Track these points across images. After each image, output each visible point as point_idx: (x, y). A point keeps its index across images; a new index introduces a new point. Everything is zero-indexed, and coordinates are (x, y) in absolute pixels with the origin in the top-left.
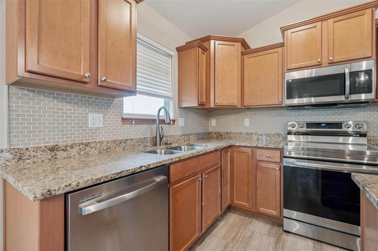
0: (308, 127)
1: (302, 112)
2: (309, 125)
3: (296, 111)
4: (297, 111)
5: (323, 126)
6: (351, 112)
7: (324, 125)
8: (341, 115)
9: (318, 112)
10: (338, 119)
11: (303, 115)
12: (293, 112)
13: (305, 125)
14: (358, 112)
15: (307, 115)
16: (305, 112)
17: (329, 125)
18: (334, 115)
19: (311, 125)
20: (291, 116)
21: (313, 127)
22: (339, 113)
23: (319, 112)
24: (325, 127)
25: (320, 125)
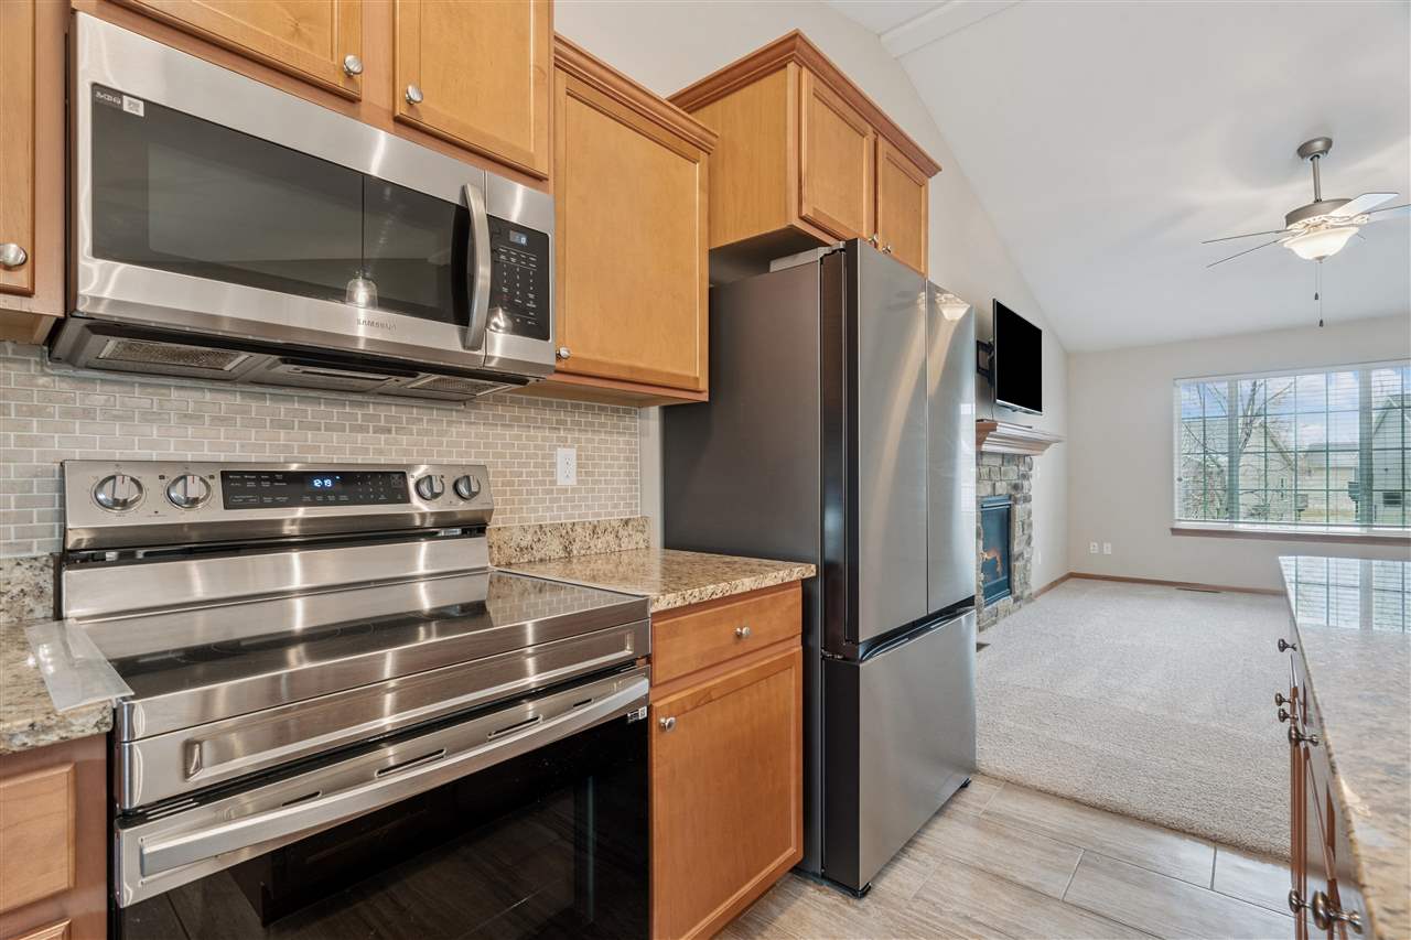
0: (239, 499)
1: (174, 394)
2: (240, 483)
3: (133, 384)
4: (141, 384)
5: (323, 491)
6: (429, 421)
7: (328, 483)
8: (389, 431)
9: (283, 407)
10: (381, 452)
11: (185, 416)
12: (108, 388)
13: (217, 484)
14: (450, 423)
15: (213, 419)
16: (196, 395)
17: (353, 483)
18: (362, 429)
19: (251, 485)
20: (87, 414)
21: (268, 500)
22: (382, 423)
23: (289, 406)
24: (331, 498)
25: (308, 488)
